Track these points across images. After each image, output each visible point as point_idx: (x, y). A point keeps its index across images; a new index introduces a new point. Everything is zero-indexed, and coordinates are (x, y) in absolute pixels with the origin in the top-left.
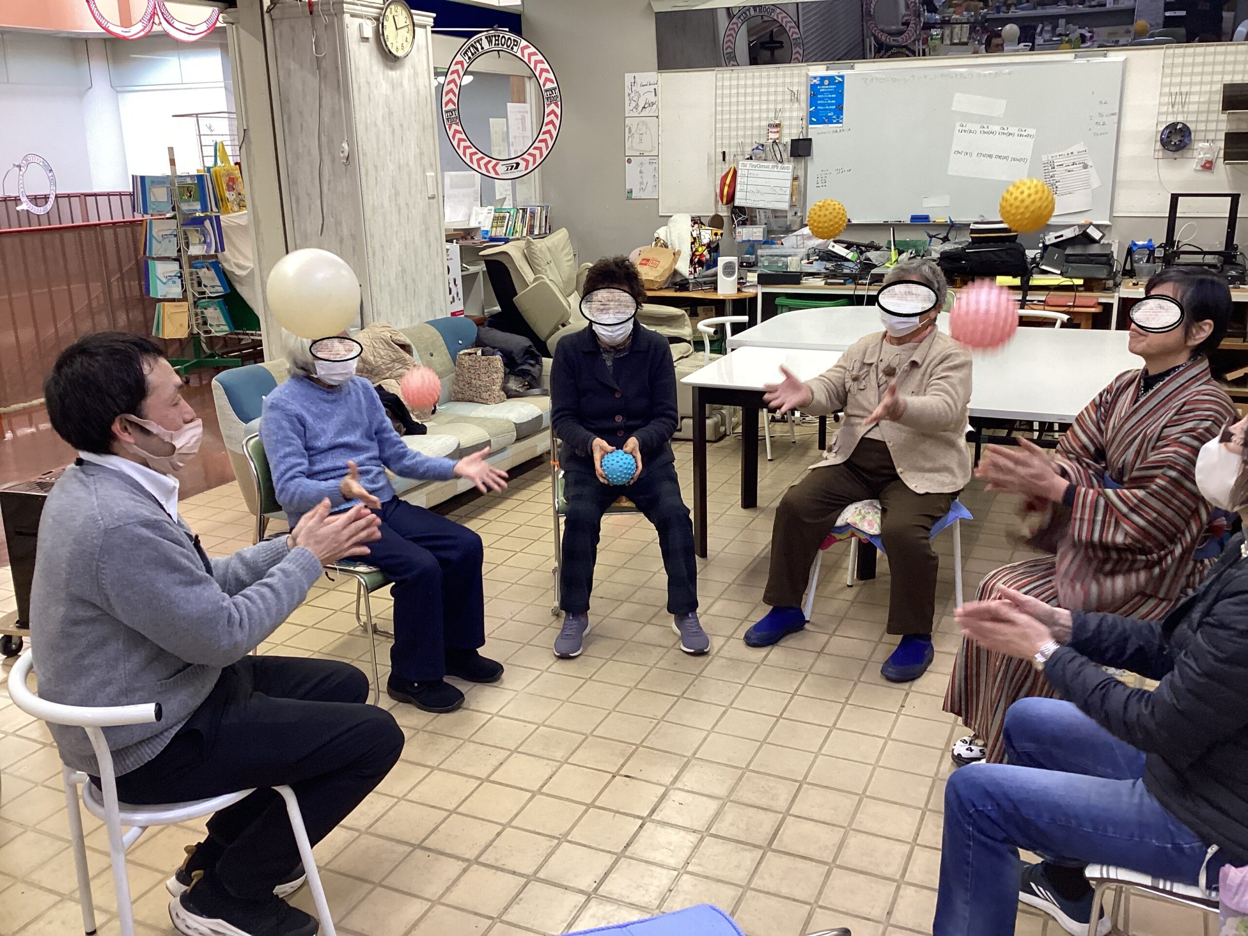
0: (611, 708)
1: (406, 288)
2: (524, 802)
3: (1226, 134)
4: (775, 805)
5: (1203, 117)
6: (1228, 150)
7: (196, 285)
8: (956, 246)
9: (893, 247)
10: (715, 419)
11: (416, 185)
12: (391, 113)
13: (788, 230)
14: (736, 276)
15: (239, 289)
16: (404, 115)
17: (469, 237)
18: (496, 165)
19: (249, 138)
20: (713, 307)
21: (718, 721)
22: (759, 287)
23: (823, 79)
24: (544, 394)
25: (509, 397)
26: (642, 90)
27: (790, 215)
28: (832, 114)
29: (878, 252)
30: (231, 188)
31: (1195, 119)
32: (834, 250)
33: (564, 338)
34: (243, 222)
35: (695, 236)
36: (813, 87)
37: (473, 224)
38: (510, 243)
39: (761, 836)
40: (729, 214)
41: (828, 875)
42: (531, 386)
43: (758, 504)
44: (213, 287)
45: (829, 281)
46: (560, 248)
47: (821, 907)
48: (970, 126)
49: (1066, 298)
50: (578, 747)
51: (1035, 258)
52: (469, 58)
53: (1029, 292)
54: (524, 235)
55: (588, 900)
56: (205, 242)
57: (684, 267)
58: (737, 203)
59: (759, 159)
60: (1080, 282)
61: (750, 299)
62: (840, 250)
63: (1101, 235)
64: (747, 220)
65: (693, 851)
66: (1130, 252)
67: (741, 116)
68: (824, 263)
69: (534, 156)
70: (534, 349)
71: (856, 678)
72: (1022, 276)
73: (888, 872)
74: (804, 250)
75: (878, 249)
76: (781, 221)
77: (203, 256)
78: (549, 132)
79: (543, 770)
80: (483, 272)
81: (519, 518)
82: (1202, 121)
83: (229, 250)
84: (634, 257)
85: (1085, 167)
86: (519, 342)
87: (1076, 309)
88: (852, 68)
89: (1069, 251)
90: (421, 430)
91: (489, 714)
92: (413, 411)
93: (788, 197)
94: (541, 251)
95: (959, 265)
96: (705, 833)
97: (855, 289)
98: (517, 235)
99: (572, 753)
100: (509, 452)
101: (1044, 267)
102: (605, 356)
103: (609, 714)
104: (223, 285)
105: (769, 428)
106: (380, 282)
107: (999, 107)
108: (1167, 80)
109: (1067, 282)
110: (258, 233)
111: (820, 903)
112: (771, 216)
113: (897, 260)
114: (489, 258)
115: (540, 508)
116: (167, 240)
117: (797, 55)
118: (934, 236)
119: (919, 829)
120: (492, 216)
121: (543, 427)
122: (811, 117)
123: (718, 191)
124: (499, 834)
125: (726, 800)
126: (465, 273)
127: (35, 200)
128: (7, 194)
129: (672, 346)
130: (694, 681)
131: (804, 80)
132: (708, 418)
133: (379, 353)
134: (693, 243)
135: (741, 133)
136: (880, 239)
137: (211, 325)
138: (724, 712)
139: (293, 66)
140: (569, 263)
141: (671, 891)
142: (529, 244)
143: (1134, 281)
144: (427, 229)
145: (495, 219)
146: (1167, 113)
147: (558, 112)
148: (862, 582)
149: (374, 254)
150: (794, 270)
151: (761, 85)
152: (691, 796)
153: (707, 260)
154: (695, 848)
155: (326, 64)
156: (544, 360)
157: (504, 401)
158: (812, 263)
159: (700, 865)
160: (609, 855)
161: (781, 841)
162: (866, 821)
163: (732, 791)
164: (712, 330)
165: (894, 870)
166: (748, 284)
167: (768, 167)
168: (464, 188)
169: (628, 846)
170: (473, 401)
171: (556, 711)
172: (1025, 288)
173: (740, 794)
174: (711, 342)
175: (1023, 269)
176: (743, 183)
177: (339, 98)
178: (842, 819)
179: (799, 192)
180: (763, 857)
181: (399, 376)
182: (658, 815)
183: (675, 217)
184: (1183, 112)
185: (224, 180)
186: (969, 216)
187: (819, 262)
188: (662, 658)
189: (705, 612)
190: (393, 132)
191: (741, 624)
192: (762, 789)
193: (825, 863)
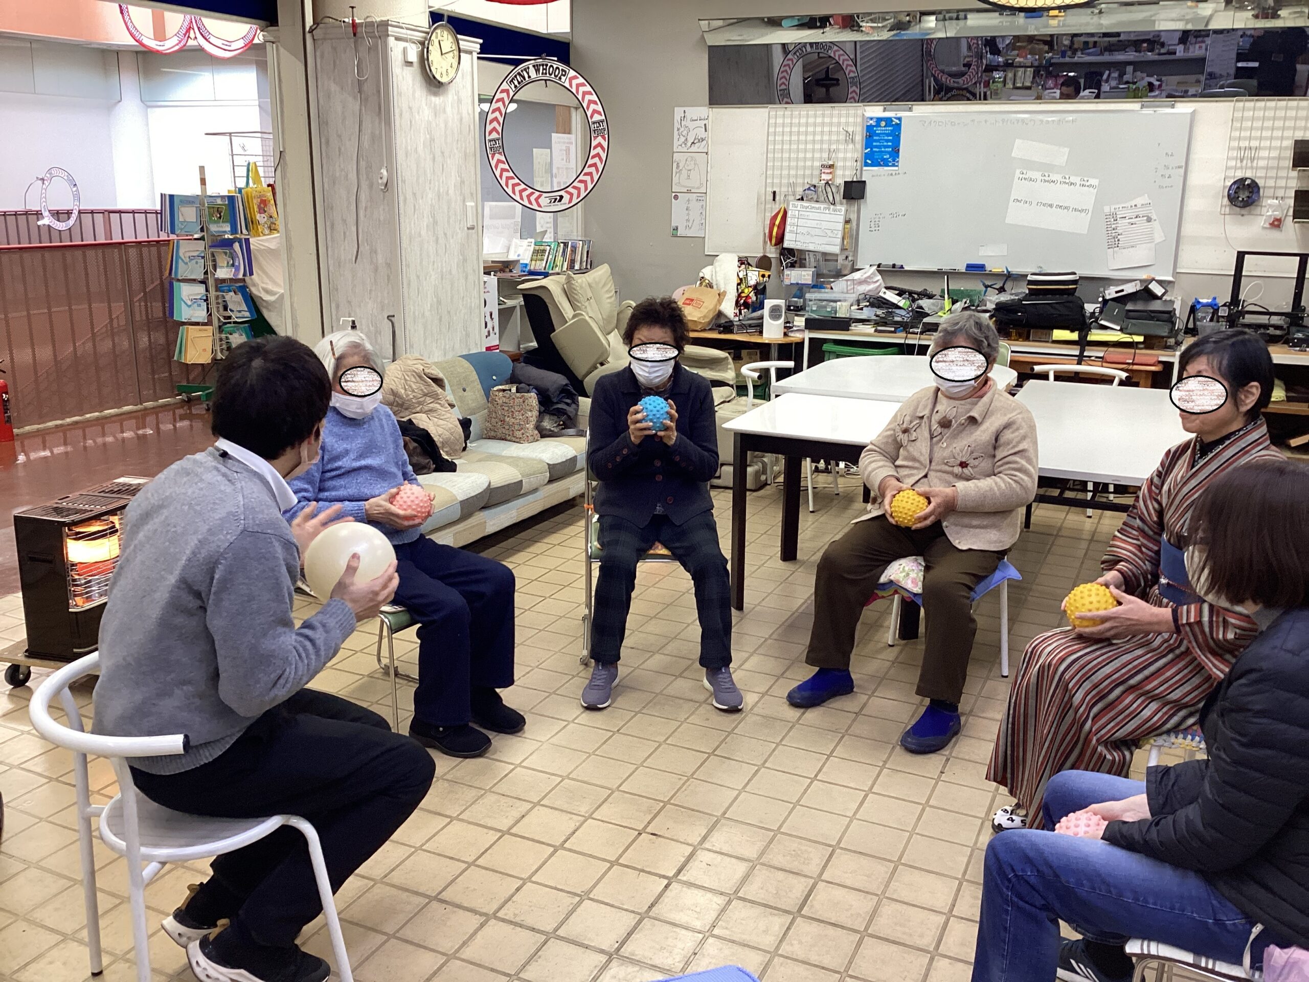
0: (638, 763)
1: (440, 320)
2: (546, 857)
3: (1296, 192)
4: (806, 870)
5: (1272, 173)
6: (1298, 208)
7: (221, 309)
8: (1013, 297)
9: (946, 296)
10: (756, 467)
11: (456, 215)
12: (432, 140)
13: (839, 275)
14: (782, 320)
15: (266, 314)
16: (446, 143)
17: (508, 270)
18: (539, 196)
19: (285, 160)
20: (758, 352)
21: (749, 781)
22: (807, 332)
23: (879, 120)
24: (581, 434)
25: (543, 436)
26: (691, 125)
27: (841, 259)
28: (888, 156)
29: (931, 301)
30: (262, 211)
31: (1263, 175)
32: (886, 296)
33: (602, 378)
34: (272, 246)
35: (741, 276)
36: (869, 128)
37: (512, 257)
38: (550, 278)
39: (791, 900)
40: (778, 256)
41: (859, 944)
42: (566, 426)
43: (798, 557)
44: (240, 311)
45: (879, 328)
46: (601, 285)
47: (850, 976)
48: (1030, 174)
49: (1126, 355)
50: (603, 802)
51: (1094, 313)
52: (516, 87)
53: (1087, 348)
54: (565, 269)
55: (609, 961)
56: (233, 265)
57: (729, 308)
58: (787, 244)
59: (811, 200)
60: (1140, 339)
61: (797, 344)
62: (891, 297)
63: (1163, 291)
64: (796, 262)
65: (720, 914)
66: (1193, 310)
67: (793, 156)
68: (875, 309)
69: (578, 189)
70: (570, 388)
72: (1080, 330)
73: (921, 943)
74: (854, 295)
75: (930, 297)
76: (831, 265)
77: (231, 279)
78: (595, 165)
79: (566, 824)
80: (521, 306)
81: (550, 562)
82: (1271, 178)
83: (258, 274)
85: (1149, 220)
86: (555, 380)
87: (1135, 367)
88: (910, 110)
89: (1129, 307)
90: (450, 467)
91: (512, 764)
92: (443, 447)
93: (839, 241)
94: (581, 287)
95: (1012, 316)
96: (734, 896)
97: (906, 338)
98: (557, 270)
99: (597, 808)
100: (539, 495)
101: (1103, 322)
103: (637, 769)
104: (250, 310)
105: (812, 479)
106: (414, 313)
107: (1061, 156)
108: (1237, 134)
109: (1126, 338)
110: (290, 258)
111: (850, 972)
112: (821, 259)
113: (950, 310)
114: (527, 292)
115: (572, 553)
116: (194, 262)
117: (854, 95)
118: (990, 286)
119: (955, 900)
120: (532, 248)
121: (577, 469)
122: (866, 159)
123: (767, 231)
124: (518, 890)
125: (754, 865)
126: (501, 307)
127: (57, 215)
128: (28, 208)
129: (714, 390)
130: (725, 738)
131: (859, 120)
132: (750, 466)
133: (410, 386)
134: (739, 284)
135: (793, 172)
136: (933, 287)
138: (757, 771)
139: (334, 87)
140: (610, 300)
141: (695, 954)
142: (569, 280)
144: (465, 260)
145: (536, 252)
146: (1235, 168)
147: (605, 144)
148: (904, 642)
149: (409, 284)
150: (844, 316)
151: (815, 125)
152: (719, 857)
153: (753, 302)
154: (722, 911)
155: (368, 88)
156: (581, 399)
157: (537, 440)
158: (862, 309)
159: (727, 928)
160: (633, 915)
161: (812, 906)
162: (899, 889)
163: (762, 853)
164: (756, 375)
165: (928, 941)
166: (795, 328)
167: (819, 208)
168: (504, 218)
169: (652, 906)
170: (505, 440)
171: (581, 764)
172: (1083, 343)
173: (771, 857)
174: (754, 386)
175: (1081, 324)
176: (793, 225)
177: (380, 123)
178: (875, 886)
179: (851, 237)
180: (792, 923)
181: (431, 411)
182: (684, 875)
183: (722, 257)
184: (1252, 168)
185: (256, 202)
186: (1026, 267)
187: (869, 308)
188: (693, 713)
189: (740, 667)
190: (434, 159)
191: (776, 681)
192: (793, 853)
193: (856, 931)
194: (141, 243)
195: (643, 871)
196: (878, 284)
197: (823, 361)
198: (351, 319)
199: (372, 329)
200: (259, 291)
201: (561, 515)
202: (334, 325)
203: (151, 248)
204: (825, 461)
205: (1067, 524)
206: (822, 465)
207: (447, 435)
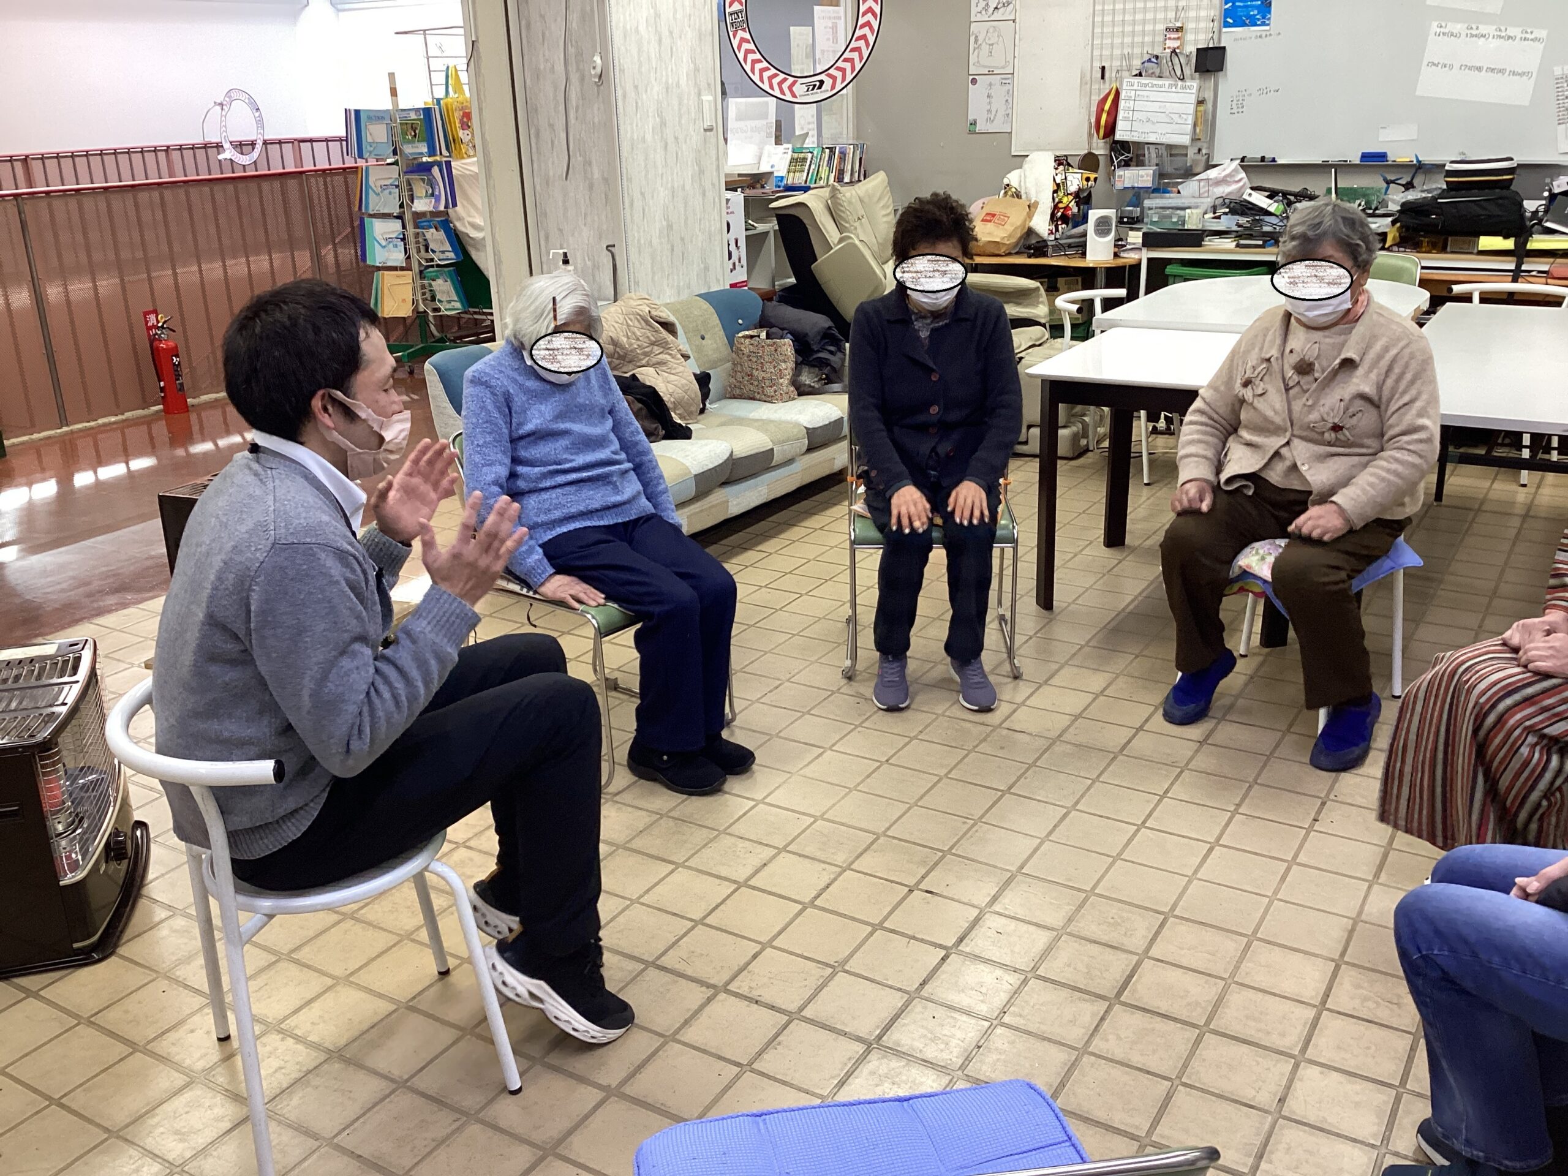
0: (912, 801)
1: (672, 250)
2: (791, 916)
4: (1127, 943)
7: (422, 249)
8: (1424, 195)
10: (1074, 429)
11: (689, 113)
12: (657, 15)
13: (1189, 173)
14: (1112, 236)
15: (474, 255)
16: (675, 18)
17: (759, 186)
18: (794, 83)
19: (478, 53)
20: (1080, 279)
21: (1055, 826)
22: (1144, 250)
25: (800, 394)
27: (1191, 152)
28: (1256, 12)
30: (465, 126)
32: (1251, 200)
35: (1058, 181)
37: (764, 168)
38: (811, 192)
39: (1107, 984)
40: (1107, 152)
41: (1198, 1042)
42: (829, 381)
43: (1128, 540)
44: (443, 252)
45: (1242, 242)
46: (876, 199)
47: (1185, 1085)
48: (1452, 27)
50: (865, 850)
51: (1537, 211)
53: (1526, 259)
54: (830, 182)
55: (868, 1051)
56: (433, 195)
57: (1042, 224)
58: (1119, 136)
59: (1151, 75)
61: (1131, 266)
62: (1259, 199)
64: (1131, 159)
65: (1011, 998)
67: (1129, 18)
68: (1237, 217)
69: (843, 70)
70: (835, 332)
71: (1251, 779)
72: (1516, 236)
73: (1282, 1043)
74: (1208, 200)
75: (1312, 198)
76: (1179, 162)
77: (431, 212)
78: (864, 37)
79: (817, 875)
80: (775, 231)
81: (810, 551)
83: (464, 206)
84: (975, 210)
86: (815, 322)
90: (684, 433)
91: (753, 800)
92: (675, 409)
93: (1189, 128)
94: (850, 203)
95: (1426, 220)
96: (1031, 974)
98: (822, 183)
99: (858, 857)
100: (796, 467)
101: (1549, 225)
102: (917, 325)
103: (909, 809)
104: (454, 251)
105: (1148, 443)
106: (639, 241)
110: (489, 181)
112: (1165, 154)
114: (780, 212)
115: (835, 539)
116: (387, 192)
118: (1393, 182)
119: (1329, 989)
120: (789, 157)
121: (843, 434)
122: (1225, 17)
123: (1093, 120)
124: (755, 956)
125: (1059, 934)
126: (750, 233)
127: (241, 146)
128: (207, 140)
130: (1025, 773)
132: (1064, 427)
133: (634, 333)
134: (1055, 192)
135: (1128, 40)
136: (1316, 185)
137: (440, 301)
138: (1065, 816)
140: (885, 219)
141: (979, 1047)
142: (834, 193)
144: (701, 172)
145: (793, 161)
147: (877, 10)
148: (1267, 650)
149: (632, 204)
150: (1194, 228)
152: (1014, 923)
153: (1074, 215)
154: (1015, 993)
157: (794, 399)
158: (1219, 218)
159: (1021, 1016)
160: (899, 994)
161: (1134, 991)
162: (1255, 972)
163: (1070, 920)
164: (1075, 309)
165: (1291, 1041)
166: (1128, 247)
167: (1163, 86)
168: (753, 119)
169: (924, 983)
170: (753, 399)
171: (839, 801)
172: (1521, 253)
173: (1081, 925)
174: (1073, 326)
175: (1519, 227)
176: (1129, 110)
178: (1221, 967)
179: (1205, 123)
180: (1107, 1011)
181: (661, 363)
182: (967, 945)
183: (1033, 156)
185: (457, 115)
186: (1445, 154)
187: (1229, 216)
188: (985, 740)
189: (1046, 682)
190: (660, 41)
191: (1094, 700)
192: (1112, 921)
193: (1194, 1026)
194: (324, 171)
195: (914, 938)
196: (1241, 184)
197: (1166, 285)
198: (561, 251)
199: (589, 263)
200: (464, 225)
201: (823, 492)
202: (544, 259)
203: (336, 178)
204: (1166, 417)
205: (1492, 495)
206: (1162, 424)
207: (679, 393)
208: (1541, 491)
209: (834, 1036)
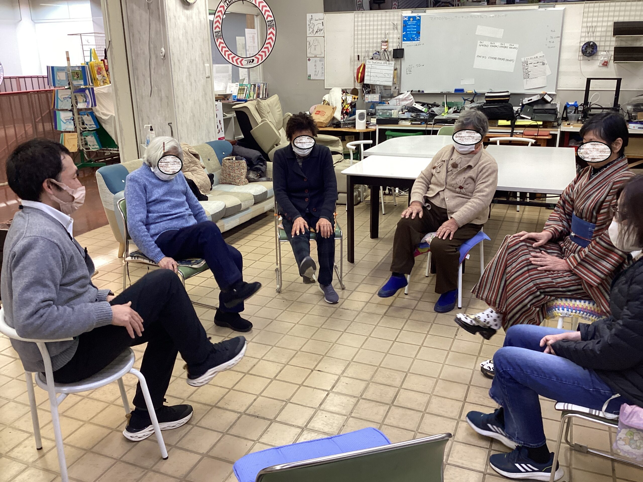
0: (309, 337)
1: (195, 125)
2: (267, 384)
3: (615, 48)
4: (394, 384)
5: (603, 39)
6: (616, 56)
7: (81, 124)
8: (478, 105)
9: (445, 105)
10: (355, 194)
11: (200, 70)
12: (186, 32)
13: (392, 96)
14: (365, 120)
15: (104, 126)
16: (193, 34)
17: (226, 99)
18: (242, 60)
19: (112, 46)
20: (354, 136)
21: (363, 343)
22: (377, 126)
23: (410, 17)
24: (268, 180)
25: (250, 182)
26: (316, 23)
27: (393, 89)
28: (414, 36)
29: (438, 108)
30: (99, 73)
31: (599, 40)
32: (416, 107)
34: (105, 91)
35: (344, 99)
36: (405, 22)
37: (228, 92)
38: (248, 102)
39: (388, 398)
40: (361, 88)
41: (422, 417)
42: (261, 176)
43: (379, 235)
44: (91, 125)
45: (413, 123)
46: (274, 105)
47: (420, 433)
48: (485, 43)
49: (534, 131)
50: (293, 357)
51: (518, 111)
52: (227, 4)
53: (515, 128)
54: (255, 98)
55: (303, 431)
56: (86, 101)
57: (338, 115)
58: (365, 82)
59: (377, 59)
60: (541, 123)
61: (372, 132)
62: (419, 106)
63: (551, 99)
64: (370, 91)
65: (354, 407)
66: (566, 108)
67: (367, 37)
68: (411, 113)
69: (262, 56)
70: (262, 157)
71: (432, 322)
72: (511, 120)
73: (452, 415)
74: (400, 107)
75: (438, 106)
76: (388, 92)
77: (85, 109)
78: (269, 43)
79: (275, 368)
80: (234, 117)
81: (258, 244)
82: (603, 41)
83: (98, 105)
84: (312, 109)
85: (544, 64)
86: (254, 153)
87: (539, 137)
88: (425, 12)
89: (535, 107)
92: (201, 188)
93: (392, 79)
94: (265, 106)
96: (360, 398)
97: (426, 127)
98: (251, 98)
99: (290, 360)
100: (250, 210)
101: (522, 116)
102: (298, 160)
103: (308, 340)
104: (95, 124)
105: (383, 198)
106: (182, 121)
107: (500, 33)
108: (585, 20)
109: (534, 123)
110: (117, 95)
111: (419, 431)
112: (383, 89)
113: (447, 112)
114: (236, 110)
115: (267, 239)
116: (66, 100)
117: (395, 6)
118: (467, 100)
119: (466, 395)
120: (238, 88)
121: (268, 197)
122: (403, 38)
123: (356, 76)
124: (255, 400)
125: (369, 382)
126: (225, 118)
129: (333, 156)
130: (350, 324)
131: (400, 18)
134: (342, 103)
135: (367, 45)
136: (439, 101)
137: (89, 145)
138: (367, 339)
139: (135, 7)
140: (278, 113)
141: (344, 426)
142: (258, 103)
143: (568, 123)
144: (206, 94)
145: (240, 89)
146: (585, 37)
147: (274, 32)
149: (178, 107)
150: (395, 117)
151: (378, 21)
152: (352, 380)
153: (350, 112)
154: (355, 405)
155: (153, 7)
156: (268, 163)
157: (247, 184)
158: (404, 113)
159: (358, 413)
160: (312, 409)
161: (398, 401)
162: (440, 391)
163: (373, 377)
164: (354, 147)
165: (455, 414)
166: (371, 124)
167: (381, 63)
168: (223, 73)
169: (321, 404)
170: (231, 184)
171: (281, 339)
172: (513, 126)
173: (376, 378)
174: (353, 154)
175: (512, 117)
176: (368, 72)
177: (160, 25)
178: (428, 390)
179: (397, 77)
180: (389, 409)
181: (193, 170)
182: (336, 389)
183: (333, 89)
184: (593, 36)
185: (96, 69)
186: (484, 89)
187: (408, 113)
188: (334, 313)
189: (355, 290)
190: (188, 42)
191: (373, 296)
192: (387, 376)
193: (421, 412)
194: (38, 91)
195: (315, 388)
196: (411, 101)
197: (386, 140)
198: (150, 125)
199: (161, 130)
200: (99, 114)
201: (261, 221)
202: (141, 129)
203: (42, 95)
204: (388, 189)
205: (508, 215)
206: (387, 191)
207: (202, 182)
208: (524, 213)
209: (289, 427)
